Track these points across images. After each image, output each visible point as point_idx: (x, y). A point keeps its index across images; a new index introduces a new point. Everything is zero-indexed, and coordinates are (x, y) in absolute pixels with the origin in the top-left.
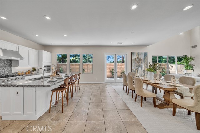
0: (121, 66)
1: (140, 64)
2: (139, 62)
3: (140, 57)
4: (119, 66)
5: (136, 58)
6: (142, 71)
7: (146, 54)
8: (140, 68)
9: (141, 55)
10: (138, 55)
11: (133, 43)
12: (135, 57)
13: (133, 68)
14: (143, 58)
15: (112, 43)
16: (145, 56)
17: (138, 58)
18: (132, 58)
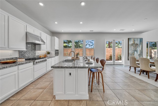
0: (110, 50)
1: (136, 48)
2: (135, 47)
3: (136, 42)
4: (108, 50)
5: (132, 44)
6: (138, 55)
7: (141, 40)
8: (136, 52)
9: (137, 41)
10: (135, 41)
11: (133, 30)
12: (131, 42)
13: (130, 52)
14: (139, 43)
15: (115, 30)
16: (140, 41)
17: (134, 43)
18: (129, 43)
